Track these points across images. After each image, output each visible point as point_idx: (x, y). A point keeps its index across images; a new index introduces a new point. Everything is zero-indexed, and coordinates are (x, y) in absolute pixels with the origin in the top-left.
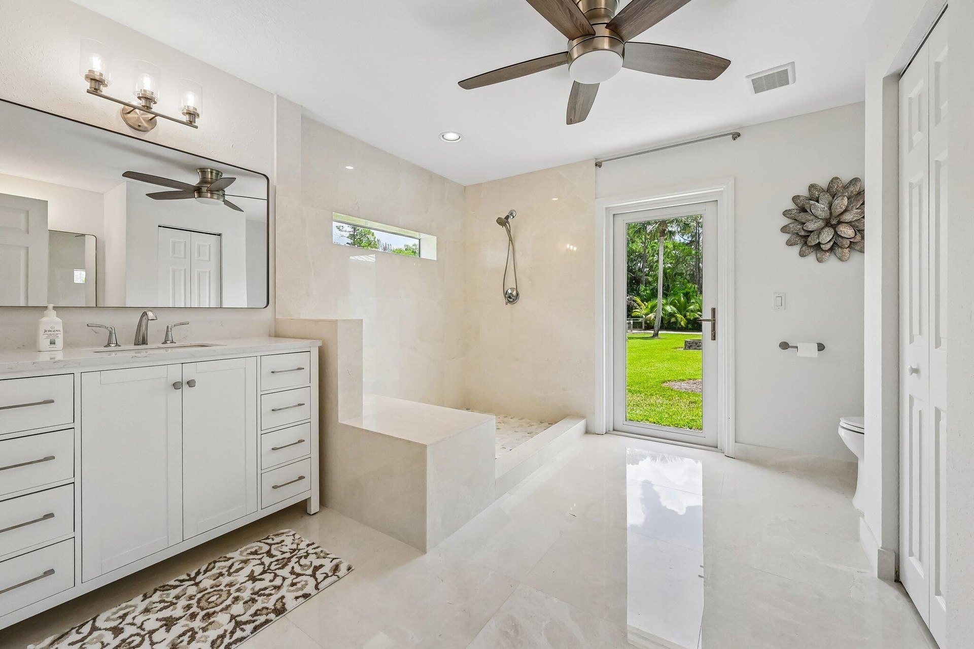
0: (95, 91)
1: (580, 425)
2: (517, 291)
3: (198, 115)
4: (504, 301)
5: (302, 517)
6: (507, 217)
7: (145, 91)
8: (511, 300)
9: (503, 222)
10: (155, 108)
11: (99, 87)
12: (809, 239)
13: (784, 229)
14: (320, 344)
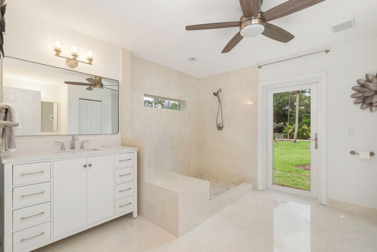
0: (57, 55)
1: (250, 186)
2: (223, 125)
3: (93, 60)
4: (216, 129)
5: (131, 219)
6: (218, 92)
7: (74, 53)
8: (220, 128)
9: (216, 94)
10: (78, 59)
11: (59, 53)
12: (366, 101)
13: (353, 96)
14: (138, 149)
